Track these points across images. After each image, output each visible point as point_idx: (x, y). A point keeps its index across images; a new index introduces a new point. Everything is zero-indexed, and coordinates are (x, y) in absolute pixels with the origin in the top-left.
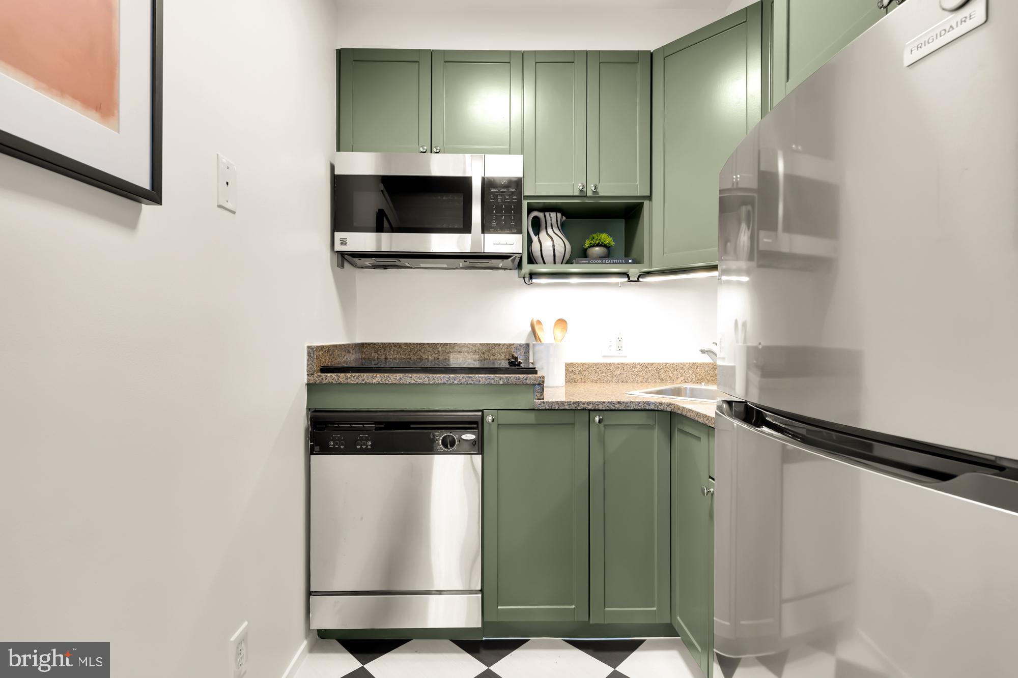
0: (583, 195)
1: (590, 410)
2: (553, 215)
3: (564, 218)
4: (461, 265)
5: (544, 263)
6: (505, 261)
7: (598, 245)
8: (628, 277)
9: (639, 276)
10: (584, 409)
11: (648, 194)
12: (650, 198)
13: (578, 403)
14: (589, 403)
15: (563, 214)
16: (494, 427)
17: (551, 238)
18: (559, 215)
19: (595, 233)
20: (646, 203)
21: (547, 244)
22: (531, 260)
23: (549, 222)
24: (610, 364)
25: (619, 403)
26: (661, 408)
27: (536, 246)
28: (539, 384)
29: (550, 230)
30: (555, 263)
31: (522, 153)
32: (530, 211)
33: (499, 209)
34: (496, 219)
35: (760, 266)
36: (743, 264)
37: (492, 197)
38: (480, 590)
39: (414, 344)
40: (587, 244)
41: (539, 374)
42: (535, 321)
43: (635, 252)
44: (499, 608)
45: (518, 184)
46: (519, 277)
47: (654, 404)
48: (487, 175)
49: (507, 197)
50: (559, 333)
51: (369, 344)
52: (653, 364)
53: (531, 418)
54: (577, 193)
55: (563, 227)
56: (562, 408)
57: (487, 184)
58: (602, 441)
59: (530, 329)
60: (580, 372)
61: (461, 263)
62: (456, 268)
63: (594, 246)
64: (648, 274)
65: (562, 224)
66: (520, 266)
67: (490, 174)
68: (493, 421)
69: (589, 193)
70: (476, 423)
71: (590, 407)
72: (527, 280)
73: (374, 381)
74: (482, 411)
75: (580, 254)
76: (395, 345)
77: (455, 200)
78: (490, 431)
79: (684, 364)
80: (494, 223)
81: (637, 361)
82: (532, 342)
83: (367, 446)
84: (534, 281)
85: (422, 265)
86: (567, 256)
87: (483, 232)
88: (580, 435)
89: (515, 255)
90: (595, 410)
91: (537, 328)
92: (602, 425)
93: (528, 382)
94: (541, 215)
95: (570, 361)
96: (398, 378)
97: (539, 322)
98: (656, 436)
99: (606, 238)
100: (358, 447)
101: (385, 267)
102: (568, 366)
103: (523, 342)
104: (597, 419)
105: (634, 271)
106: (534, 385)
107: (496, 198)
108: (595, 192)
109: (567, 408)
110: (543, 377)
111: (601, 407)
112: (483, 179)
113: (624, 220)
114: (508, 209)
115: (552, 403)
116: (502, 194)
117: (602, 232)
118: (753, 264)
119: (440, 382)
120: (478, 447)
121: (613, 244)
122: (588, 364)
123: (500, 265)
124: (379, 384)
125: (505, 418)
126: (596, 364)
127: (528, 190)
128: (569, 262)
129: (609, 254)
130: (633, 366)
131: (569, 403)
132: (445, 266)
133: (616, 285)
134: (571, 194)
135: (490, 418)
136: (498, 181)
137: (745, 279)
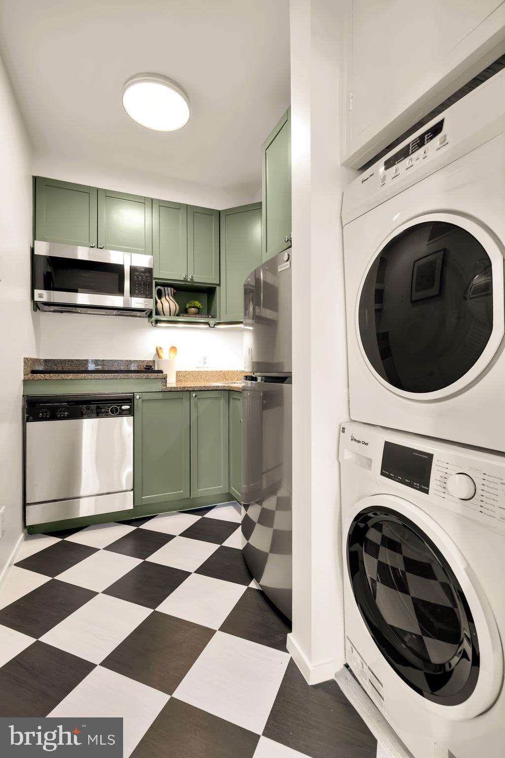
0: (185, 280)
1: (190, 391)
2: (169, 289)
3: (175, 291)
4: (114, 313)
5: (164, 315)
6: (142, 313)
7: (193, 307)
8: (209, 325)
9: (215, 325)
10: (188, 391)
11: (219, 283)
12: (219, 285)
13: (184, 387)
14: (190, 387)
15: (174, 289)
16: (140, 401)
17: (168, 301)
18: (172, 289)
19: (192, 300)
20: (218, 287)
21: (166, 305)
22: (157, 313)
23: (167, 293)
24: (200, 371)
25: (205, 387)
26: (224, 388)
27: (159, 305)
28: (164, 378)
29: (167, 297)
30: (170, 315)
31: (152, 255)
32: (157, 285)
33: (139, 284)
34: (138, 290)
35: (256, 322)
36: (250, 321)
37: (136, 277)
38: (132, 489)
39: (82, 360)
40: (188, 306)
41: (164, 373)
42: (158, 347)
43: (212, 312)
44: (143, 497)
45: (149, 271)
46: (149, 322)
47: (221, 387)
48: (133, 265)
49: (144, 278)
50: (172, 354)
51: (51, 360)
52: (222, 371)
53: (160, 396)
54: (182, 279)
55: (175, 296)
56: (176, 390)
57: (133, 270)
58: (197, 406)
59: (155, 352)
60: (184, 376)
61: (115, 312)
62: (110, 315)
63: (191, 307)
64: (219, 324)
65: (174, 294)
66: (150, 316)
67: (134, 264)
68: (140, 398)
69: (189, 280)
70: (130, 399)
71: (190, 389)
72: (154, 324)
73: (68, 378)
74: (133, 393)
75: (184, 311)
76: (69, 361)
77: (114, 277)
78: (137, 403)
79: (237, 371)
80: (137, 291)
81: (214, 370)
82: (157, 359)
83: (64, 415)
84: (158, 325)
85: (89, 312)
86: (177, 312)
87: (131, 296)
88: (186, 403)
89: (148, 310)
90: (193, 391)
91: (160, 351)
92: (196, 398)
93: (158, 377)
94: (162, 288)
95: (178, 370)
96: (83, 376)
97: (161, 348)
98: (222, 403)
99: (197, 304)
100: (59, 416)
101: (61, 312)
102: (178, 372)
103: (151, 359)
104: (194, 395)
105: (212, 322)
106: (162, 379)
107: (138, 277)
108: (192, 279)
109: (179, 390)
110: (167, 375)
111: (196, 389)
112: (131, 266)
113: (207, 294)
114: (145, 285)
115: (171, 388)
116: (141, 275)
117: (196, 300)
118: (254, 321)
119: (109, 378)
120: (130, 412)
121: (201, 307)
122: (188, 372)
123: (138, 315)
124: (71, 379)
125: (147, 396)
126: (192, 372)
127: (155, 276)
128: (178, 315)
129: (199, 312)
130: (212, 372)
131: (180, 388)
132: (104, 313)
133: (203, 329)
134: (179, 279)
135: (138, 397)
136: (139, 269)
137: (251, 328)
